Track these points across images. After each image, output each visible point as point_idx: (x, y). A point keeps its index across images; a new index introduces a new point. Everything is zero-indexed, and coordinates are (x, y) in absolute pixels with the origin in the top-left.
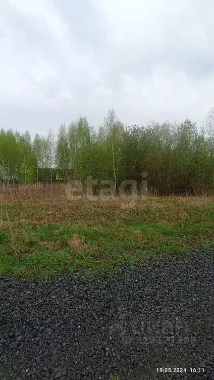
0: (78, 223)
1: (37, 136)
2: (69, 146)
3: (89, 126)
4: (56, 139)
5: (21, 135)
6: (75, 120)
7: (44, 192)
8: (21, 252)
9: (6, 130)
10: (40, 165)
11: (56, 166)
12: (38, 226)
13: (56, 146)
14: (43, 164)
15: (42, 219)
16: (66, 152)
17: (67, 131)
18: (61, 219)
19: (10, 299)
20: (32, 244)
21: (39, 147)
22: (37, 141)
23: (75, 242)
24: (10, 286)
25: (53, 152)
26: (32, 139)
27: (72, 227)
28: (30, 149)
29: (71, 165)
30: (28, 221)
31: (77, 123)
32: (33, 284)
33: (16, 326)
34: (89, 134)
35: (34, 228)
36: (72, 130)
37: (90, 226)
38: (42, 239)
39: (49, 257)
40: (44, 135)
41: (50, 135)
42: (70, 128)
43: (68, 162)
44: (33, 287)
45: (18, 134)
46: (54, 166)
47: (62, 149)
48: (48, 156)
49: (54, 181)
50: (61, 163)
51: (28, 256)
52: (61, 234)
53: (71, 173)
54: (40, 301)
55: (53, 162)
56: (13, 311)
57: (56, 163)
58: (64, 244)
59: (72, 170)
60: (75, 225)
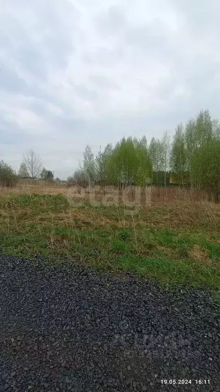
0: (198, 232)
1: (153, 139)
2: (185, 147)
3: (212, 120)
4: (171, 141)
5: (138, 140)
6: (195, 117)
7: (158, 196)
8: (141, 252)
9: (126, 138)
10: (154, 168)
11: (170, 169)
12: (156, 230)
13: (171, 149)
14: (157, 167)
15: (158, 223)
16: (183, 153)
17: (184, 131)
18: (178, 225)
19: (135, 294)
20: (150, 247)
21: (154, 151)
22: (153, 145)
23: (197, 254)
24: (135, 283)
25: (168, 154)
26: (149, 143)
27: (192, 236)
28: (146, 153)
29: (186, 168)
30: (145, 224)
31: (196, 119)
32: (154, 288)
33: (142, 323)
34: (211, 129)
35: (152, 231)
36: (190, 128)
37: (215, 239)
38: (161, 244)
39: (169, 264)
40: (159, 138)
41: (165, 137)
42: (188, 126)
43: (183, 163)
44: (155, 291)
45: (136, 141)
46: (168, 169)
47: (178, 150)
48: (162, 159)
49: (168, 184)
50: (176, 165)
51: (149, 259)
52: (180, 242)
53: (186, 176)
54: (163, 308)
55: (168, 165)
56: (139, 307)
57: (171, 166)
58: (184, 254)
59: (188, 172)
60: (196, 234)
